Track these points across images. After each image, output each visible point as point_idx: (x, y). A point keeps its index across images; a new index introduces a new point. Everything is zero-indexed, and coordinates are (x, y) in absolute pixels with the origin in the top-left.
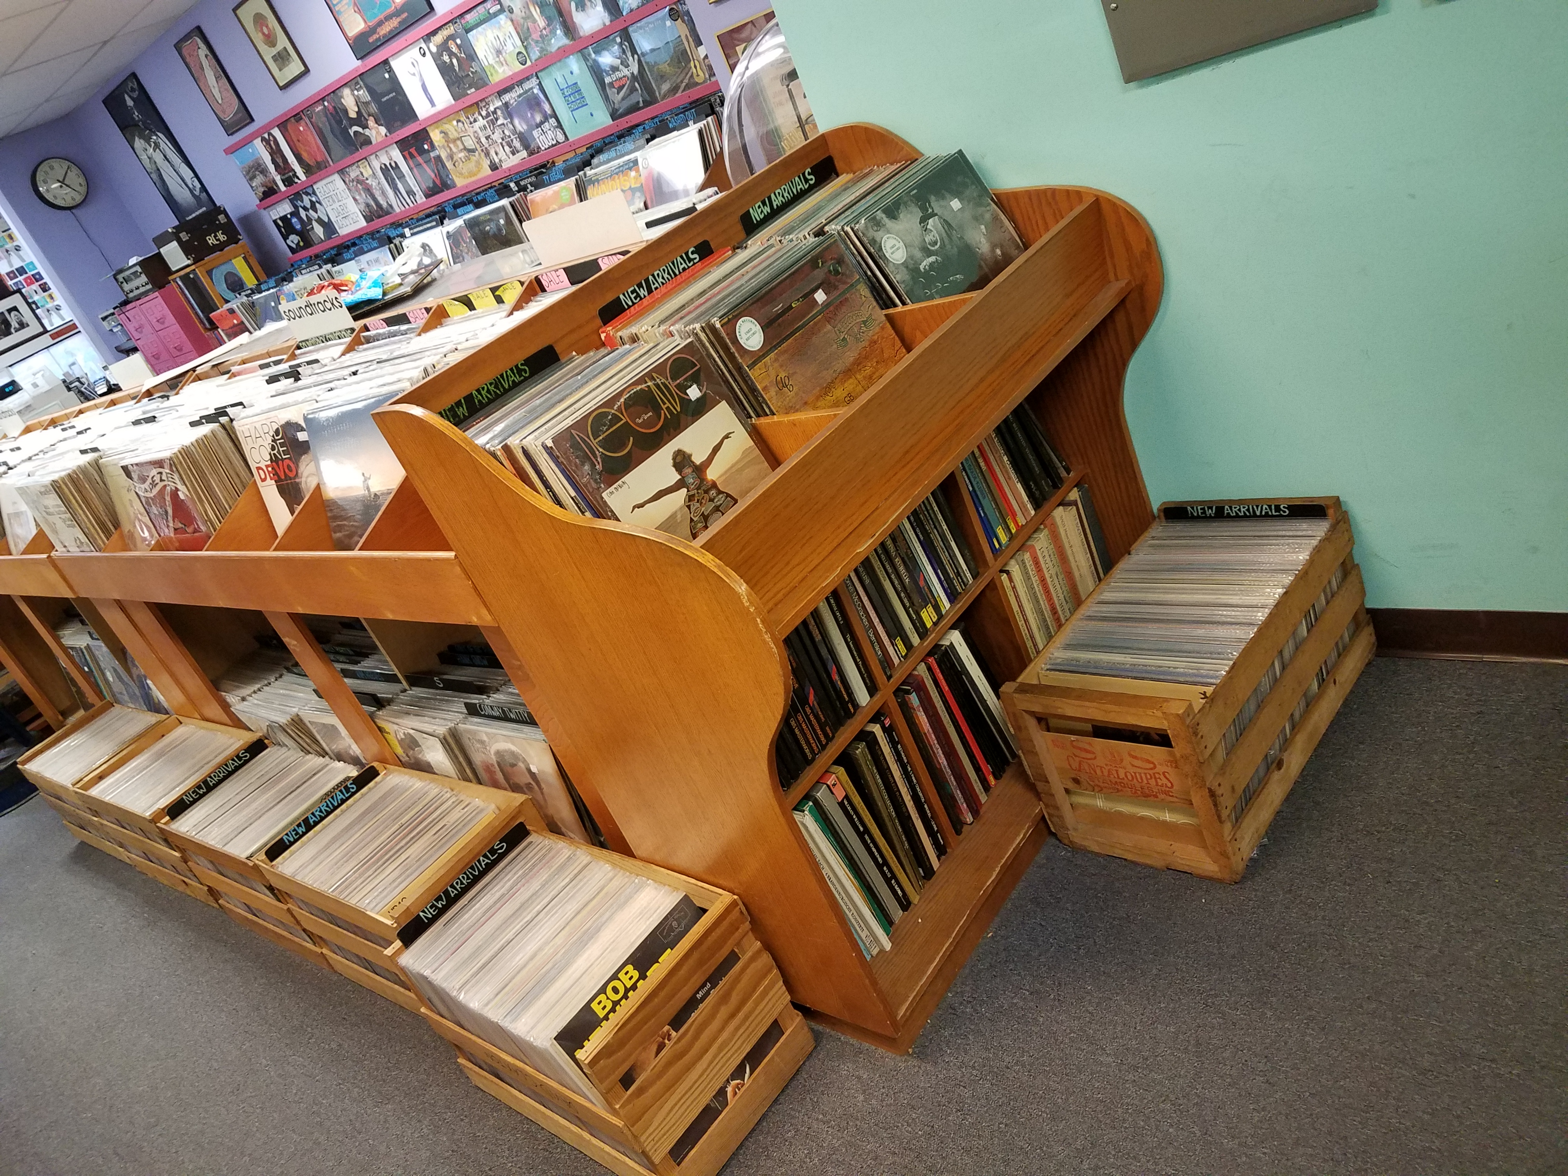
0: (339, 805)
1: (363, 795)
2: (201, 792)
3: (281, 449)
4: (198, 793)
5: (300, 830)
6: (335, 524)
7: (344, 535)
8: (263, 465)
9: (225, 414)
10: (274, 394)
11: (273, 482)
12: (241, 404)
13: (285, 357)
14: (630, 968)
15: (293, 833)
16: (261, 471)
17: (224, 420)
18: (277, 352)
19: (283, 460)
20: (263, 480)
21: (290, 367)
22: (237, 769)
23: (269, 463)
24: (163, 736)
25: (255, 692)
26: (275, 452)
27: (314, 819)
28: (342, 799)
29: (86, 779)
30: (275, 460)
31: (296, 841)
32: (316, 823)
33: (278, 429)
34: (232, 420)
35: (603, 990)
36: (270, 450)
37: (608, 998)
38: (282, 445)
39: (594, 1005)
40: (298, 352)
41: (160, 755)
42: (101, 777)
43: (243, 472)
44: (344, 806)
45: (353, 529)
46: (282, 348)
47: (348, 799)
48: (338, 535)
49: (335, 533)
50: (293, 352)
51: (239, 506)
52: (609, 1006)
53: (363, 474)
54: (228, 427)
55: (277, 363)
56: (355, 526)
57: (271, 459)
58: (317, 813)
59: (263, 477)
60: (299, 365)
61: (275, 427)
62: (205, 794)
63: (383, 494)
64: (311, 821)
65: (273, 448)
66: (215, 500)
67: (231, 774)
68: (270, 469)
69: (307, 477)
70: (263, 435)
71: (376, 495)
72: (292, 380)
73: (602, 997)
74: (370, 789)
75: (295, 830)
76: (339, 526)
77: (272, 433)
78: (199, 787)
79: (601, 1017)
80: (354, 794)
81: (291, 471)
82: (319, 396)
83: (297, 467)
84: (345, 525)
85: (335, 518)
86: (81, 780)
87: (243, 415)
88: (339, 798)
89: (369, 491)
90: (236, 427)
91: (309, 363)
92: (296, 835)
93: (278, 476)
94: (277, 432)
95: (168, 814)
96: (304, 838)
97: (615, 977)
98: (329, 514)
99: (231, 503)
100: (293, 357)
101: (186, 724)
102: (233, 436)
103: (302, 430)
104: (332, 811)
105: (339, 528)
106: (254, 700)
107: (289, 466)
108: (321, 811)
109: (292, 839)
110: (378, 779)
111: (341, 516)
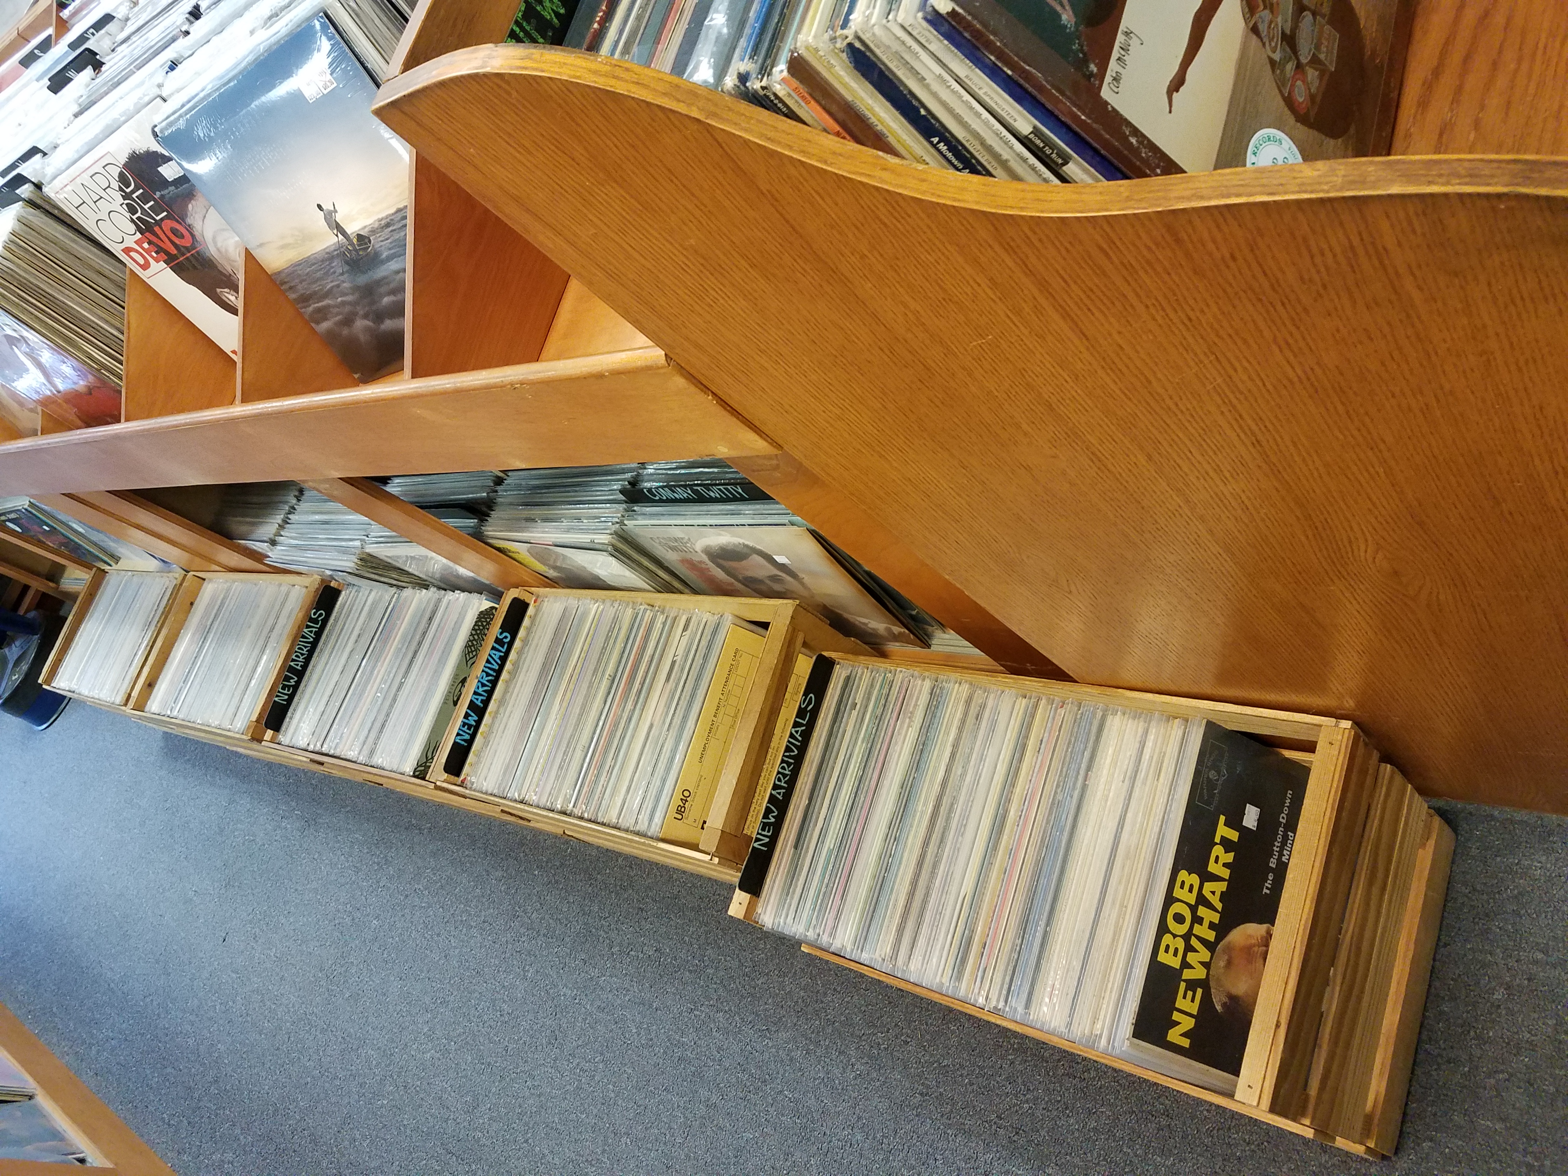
0: (502, 667)
1: (525, 642)
2: (292, 682)
3: (146, 207)
4: (289, 686)
5: (472, 721)
6: (311, 309)
7: (336, 324)
8: (130, 242)
9: (20, 180)
10: (76, 109)
11: (162, 265)
12: (34, 151)
13: (50, 31)
14: (1183, 875)
15: (465, 729)
16: (132, 254)
17: (25, 191)
18: (34, 28)
19: (158, 223)
20: (145, 266)
21: (73, 46)
22: (319, 635)
23: (138, 236)
24: (192, 604)
25: (281, 527)
26: (139, 214)
27: (480, 698)
28: (500, 658)
29: (135, 694)
30: (145, 228)
31: (473, 736)
32: (486, 703)
33: (121, 175)
34: (38, 186)
35: (1163, 929)
36: (128, 215)
37: (1175, 936)
38: (144, 198)
39: (1162, 957)
40: (66, 13)
41: (205, 632)
42: (150, 685)
43: (107, 266)
44: (508, 666)
45: (347, 309)
46: (37, 19)
47: (507, 653)
48: (325, 325)
49: (318, 323)
50: (59, 18)
51: (133, 325)
52: (1180, 944)
53: (319, 207)
54: (39, 202)
55: (45, 46)
56: (349, 303)
57: (139, 229)
58: (480, 690)
59: (142, 262)
60: (82, 39)
61: (115, 172)
62: (298, 683)
63: (373, 231)
64: (479, 703)
65: (132, 210)
66: (91, 330)
67: (314, 645)
68: (146, 245)
69: (214, 238)
70: (103, 194)
71: (360, 237)
72: (89, 71)
73: (1167, 939)
74: (529, 630)
75: (464, 724)
76: (319, 310)
77: (115, 185)
78: (287, 678)
79: (1177, 966)
80: (511, 644)
81: (182, 237)
82: (160, 86)
83: (189, 228)
84: (328, 307)
85: (305, 299)
86: (129, 695)
87: (50, 171)
88: (496, 658)
89: (344, 233)
90: (52, 195)
91: (99, 25)
92: (469, 729)
93: (167, 253)
94: (122, 178)
95: (268, 726)
96: (482, 728)
97: (1169, 900)
98: (292, 296)
99: (119, 325)
100: (63, 26)
101: (211, 580)
102: (56, 212)
103: (167, 160)
104: (497, 678)
105: (322, 314)
106: (288, 538)
107: (174, 231)
108: (483, 685)
109: (467, 737)
110: (530, 611)
111: (315, 293)
